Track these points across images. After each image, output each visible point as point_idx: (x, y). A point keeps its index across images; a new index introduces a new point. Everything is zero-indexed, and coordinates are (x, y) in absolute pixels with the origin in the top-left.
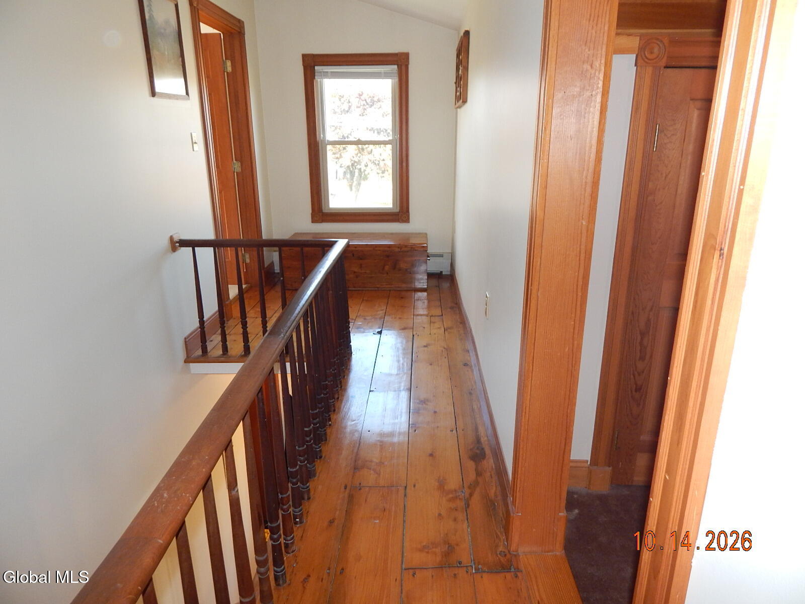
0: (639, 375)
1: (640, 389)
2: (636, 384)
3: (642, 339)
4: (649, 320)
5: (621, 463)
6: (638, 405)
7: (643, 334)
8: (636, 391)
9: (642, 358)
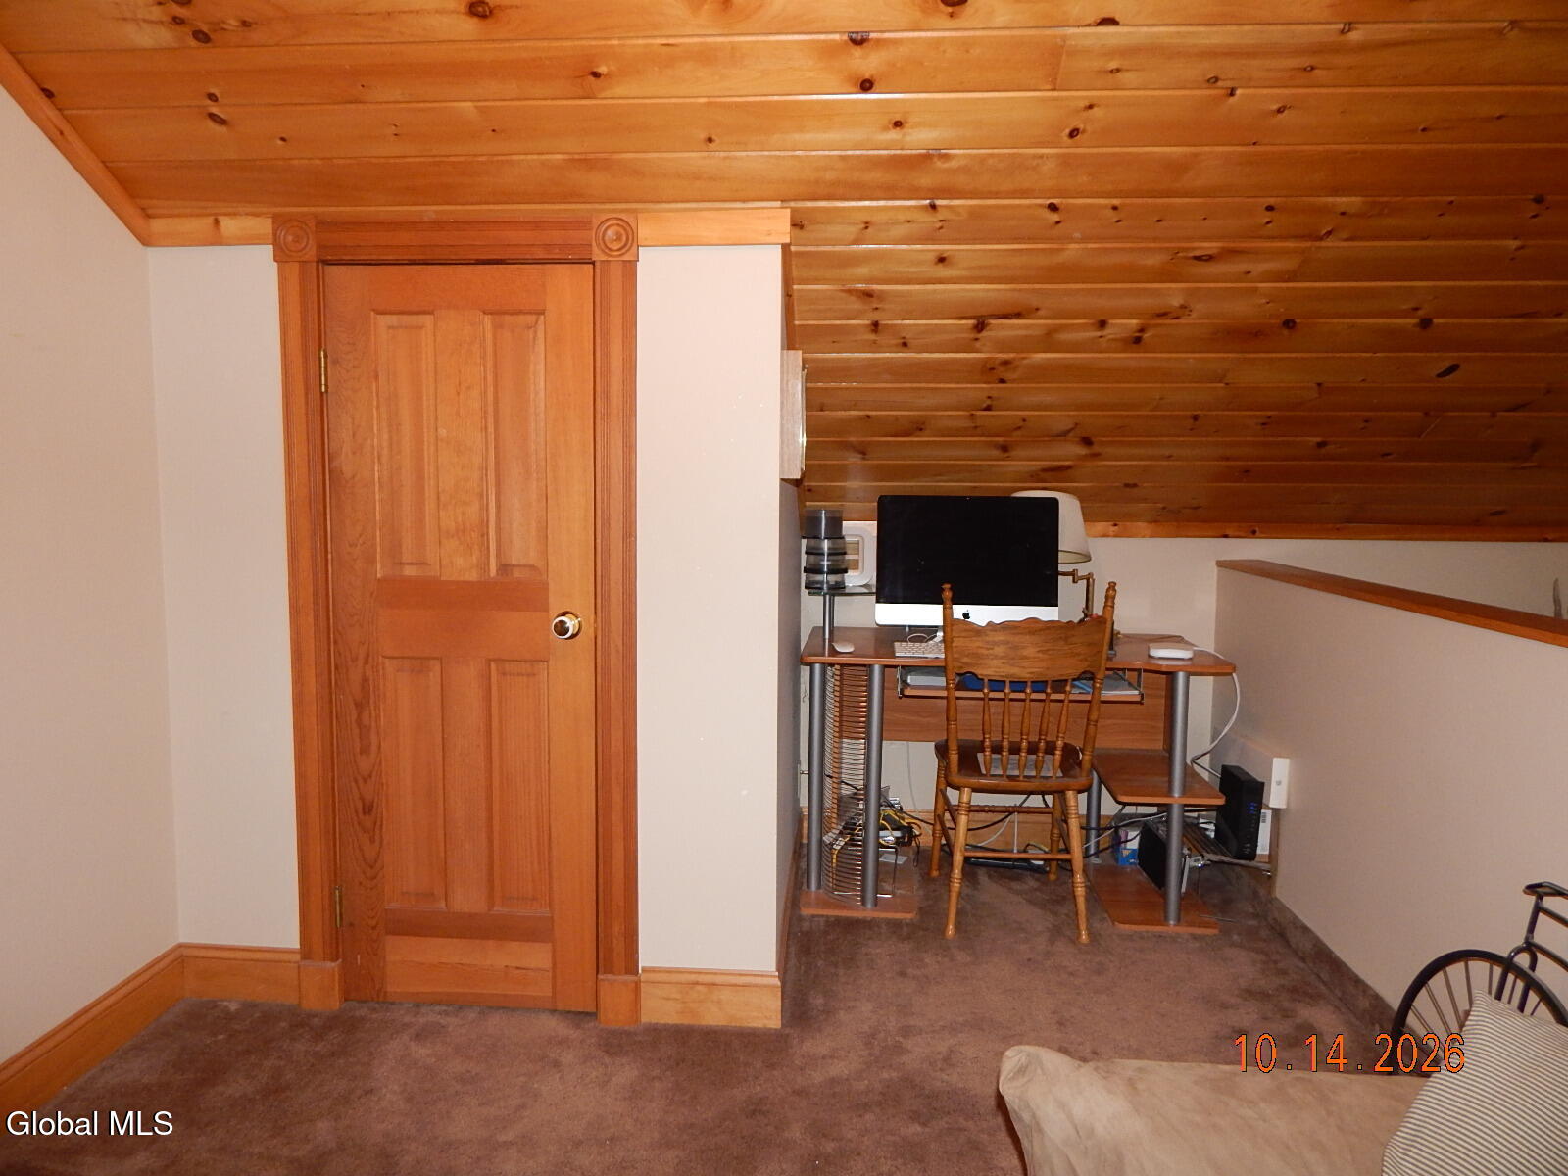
0: (365, 781)
1: (370, 810)
2: (362, 798)
3: (359, 715)
4: (365, 680)
5: (359, 957)
6: (372, 841)
7: (359, 706)
8: (364, 813)
9: (365, 750)
